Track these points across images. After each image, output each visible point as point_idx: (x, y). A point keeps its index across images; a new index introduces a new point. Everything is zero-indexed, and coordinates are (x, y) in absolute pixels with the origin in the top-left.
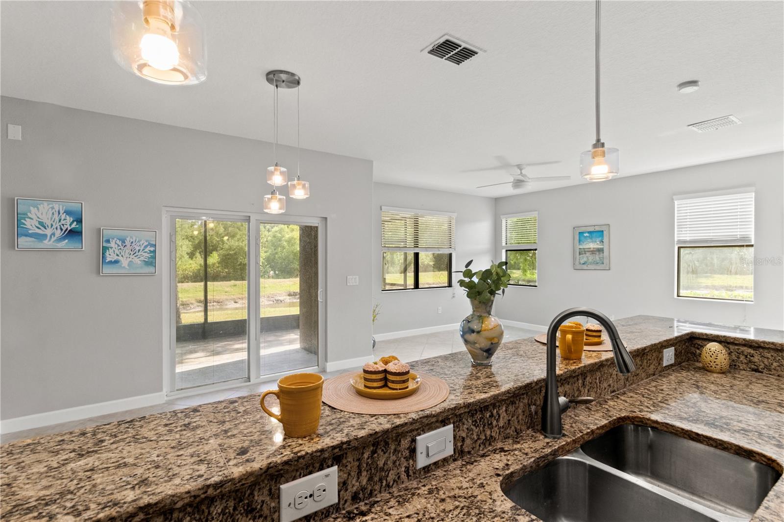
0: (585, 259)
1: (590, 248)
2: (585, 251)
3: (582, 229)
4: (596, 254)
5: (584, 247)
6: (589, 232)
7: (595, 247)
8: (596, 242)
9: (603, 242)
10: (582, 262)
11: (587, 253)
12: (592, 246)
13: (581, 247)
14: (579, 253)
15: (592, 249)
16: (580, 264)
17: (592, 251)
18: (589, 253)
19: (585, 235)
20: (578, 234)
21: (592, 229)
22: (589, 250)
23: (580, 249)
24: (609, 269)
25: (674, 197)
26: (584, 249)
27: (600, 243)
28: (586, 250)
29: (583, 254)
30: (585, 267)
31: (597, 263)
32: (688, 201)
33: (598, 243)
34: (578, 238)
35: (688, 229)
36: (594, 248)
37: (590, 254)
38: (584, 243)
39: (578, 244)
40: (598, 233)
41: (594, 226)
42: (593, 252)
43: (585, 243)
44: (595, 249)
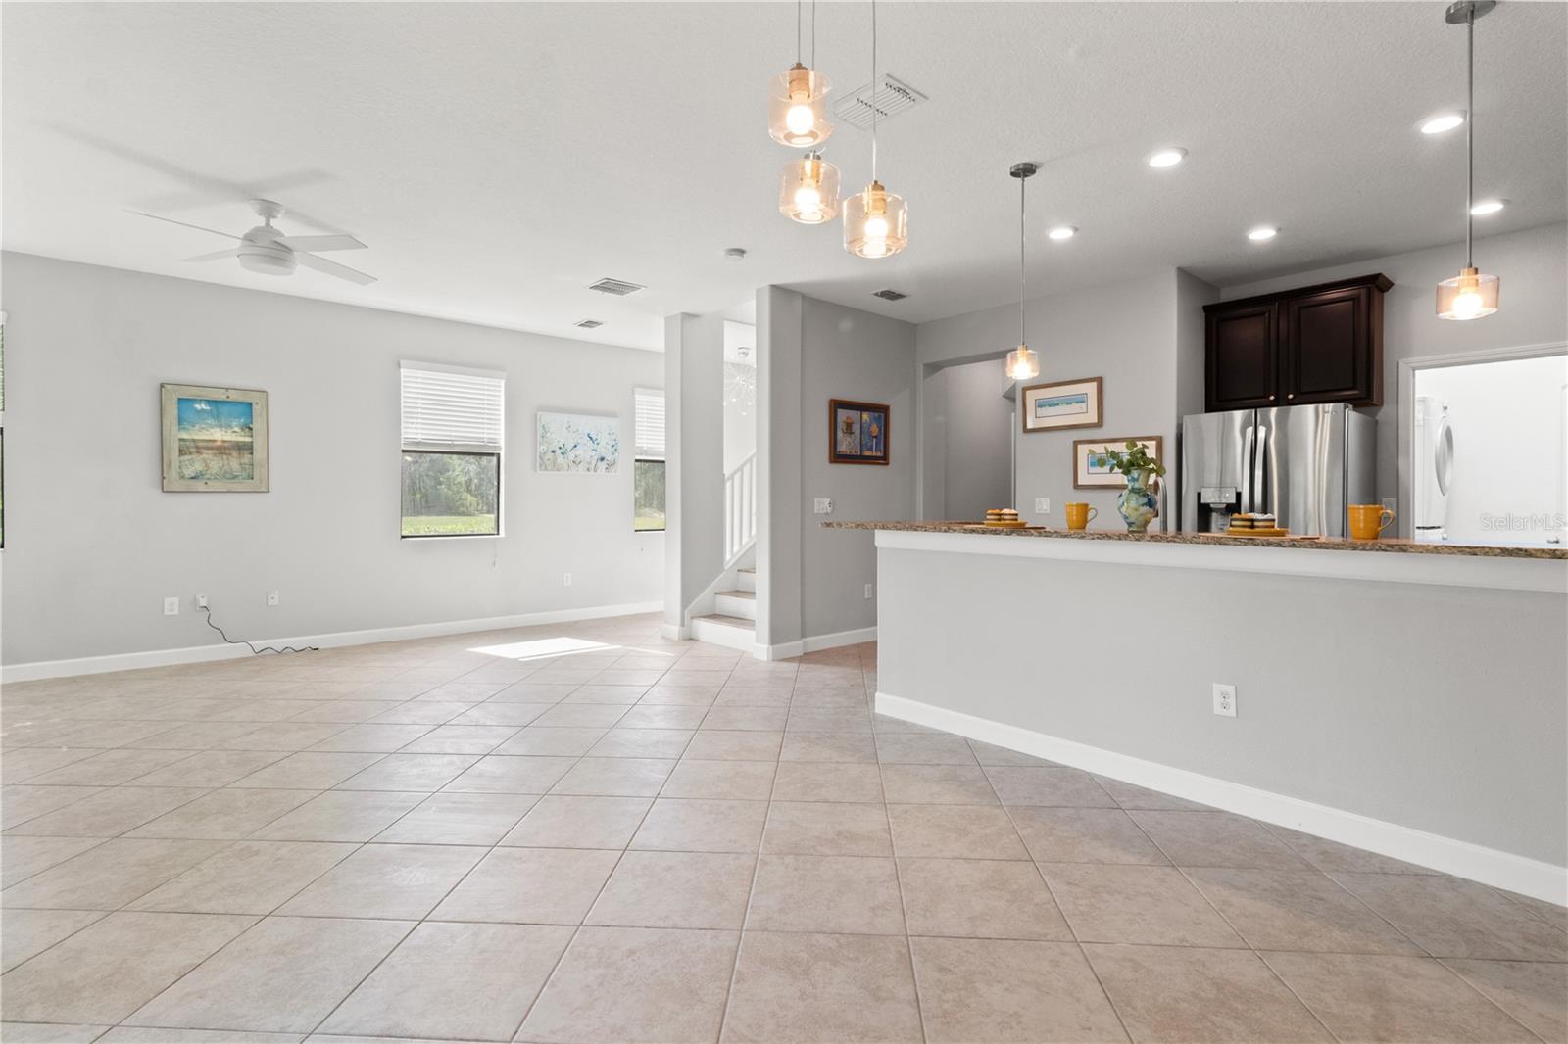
0: (198, 467)
1: (215, 441)
2: (197, 447)
3: (187, 393)
4: (230, 455)
5: (195, 437)
6: (208, 402)
7: (226, 438)
8: (230, 426)
9: (251, 429)
10: (189, 472)
11: (203, 451)
12: (218, 435)
13: (185, 435)
14: (180, 451)
15: (219, 443)
16: (183, 477)
17: (218, 448)
18: (209, 452)
19: (198, 407)
20: (175, 400)
21: (221, 396)
22: (210, 444)
23: (180, 440)
24: (268, 491)
26: (194, 440)
27: (243, 430)
28: (200, 444)
29: (191, 454)
30: (199, 485)
31: (235, 477)
32: (420, 373)
33: (236, 429)
34: (176, 412)
35: (420, 421)
36: (224, 441)
37: (215, 455)
38: (193, 426)
39: (175, 428)
40: (243, 408)
41: (227, 389)
42: (222, 449)
43: (197, 426)
44: (226, 444)
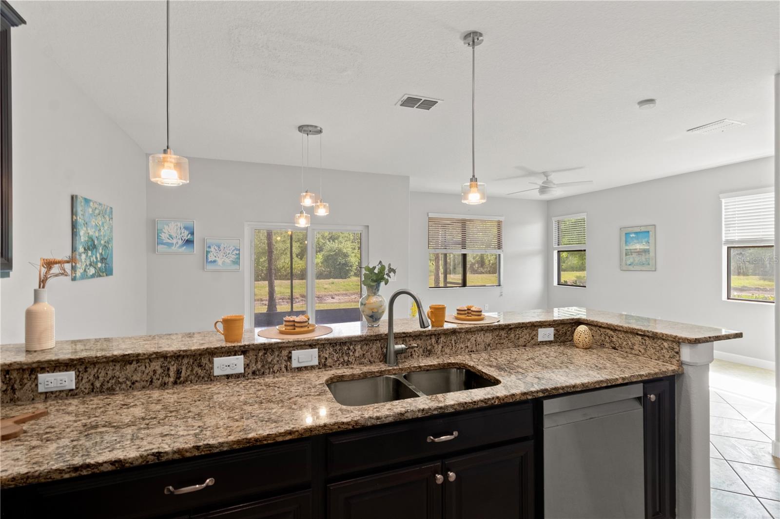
0: (631, 260)
1: (637, 249)
2: (631, 252)
3: (629, 230)
4: (642, 255)
5: (631, 248)
6: (636, 233)
7: (641, 248)
8: (642, 242)
9: (649, 243)
10: (629, 263)
11: (633, 254)
12: (638, 247)
13: (627, 248)
14: (626, 254)
15: (638, 250)
16: (626, 265)
17: (638, 252)
18: (636, 254)
19: (631, 236)
20: (624, 234)
21: (637, 230)
22: (635, 251)
23: (626, 250)
24: (655, 271)
25: (721, 196)
26: (630, 249)
27: (646, 243)
28: (632, 251)
29: (629, 255)
30: (631, 268)
31: (643, 264)
32: (737, 199)
33: (644, 243)
34: (624, 239)
35: (737, 228)
36: (640, 249)
37: (637, 255)
38: (630, 243)
39: (624, 245)
40: (643, 234)
41: (641, 226)
42: (640, 252)
43: (631, 244)
44: (640, 250)
